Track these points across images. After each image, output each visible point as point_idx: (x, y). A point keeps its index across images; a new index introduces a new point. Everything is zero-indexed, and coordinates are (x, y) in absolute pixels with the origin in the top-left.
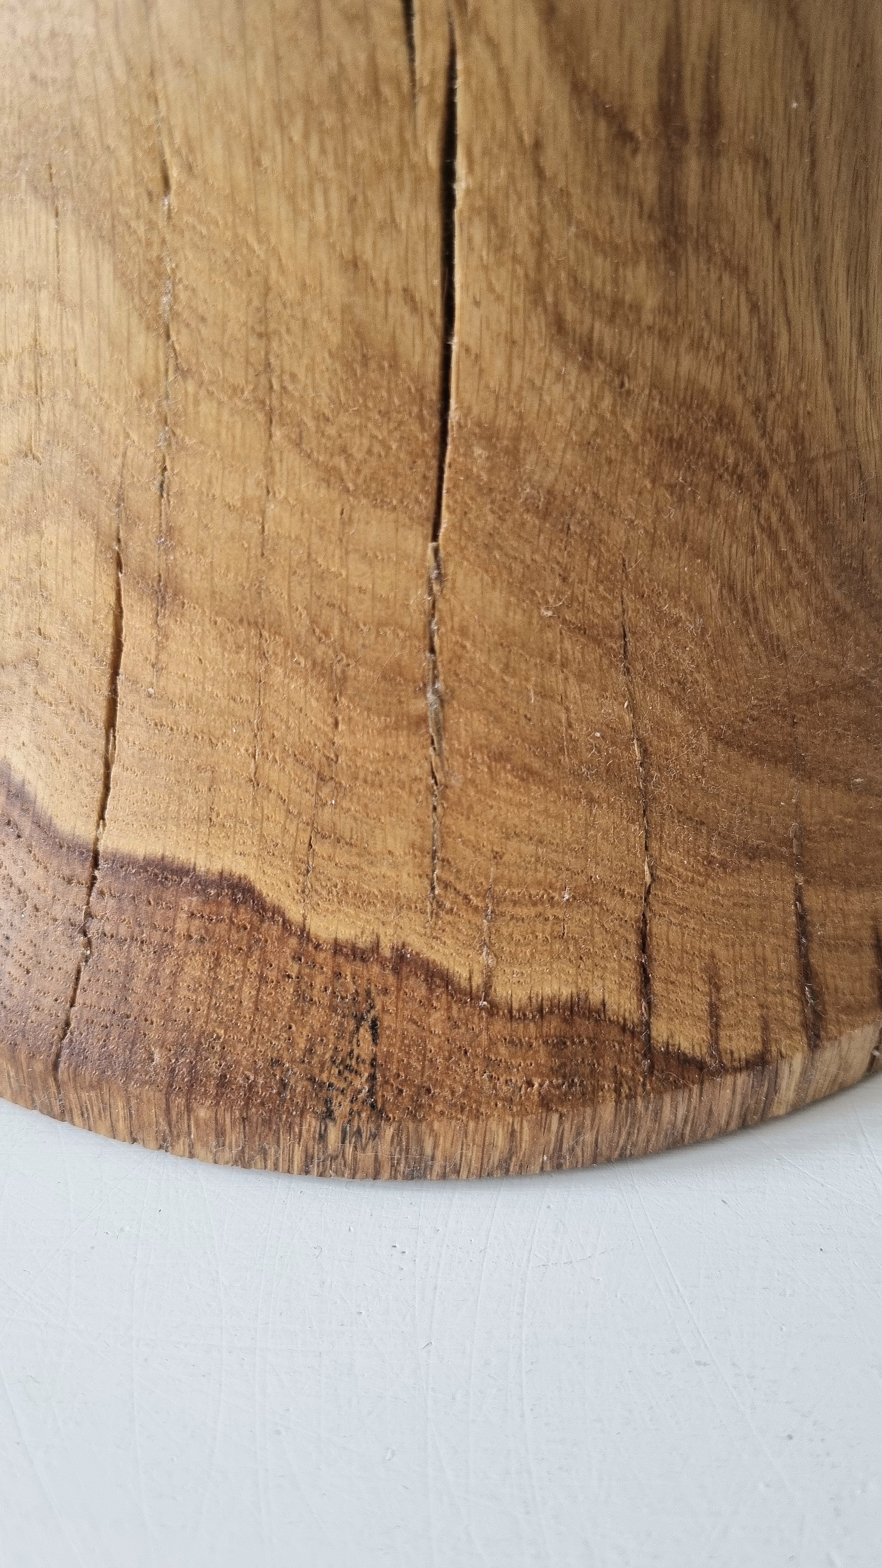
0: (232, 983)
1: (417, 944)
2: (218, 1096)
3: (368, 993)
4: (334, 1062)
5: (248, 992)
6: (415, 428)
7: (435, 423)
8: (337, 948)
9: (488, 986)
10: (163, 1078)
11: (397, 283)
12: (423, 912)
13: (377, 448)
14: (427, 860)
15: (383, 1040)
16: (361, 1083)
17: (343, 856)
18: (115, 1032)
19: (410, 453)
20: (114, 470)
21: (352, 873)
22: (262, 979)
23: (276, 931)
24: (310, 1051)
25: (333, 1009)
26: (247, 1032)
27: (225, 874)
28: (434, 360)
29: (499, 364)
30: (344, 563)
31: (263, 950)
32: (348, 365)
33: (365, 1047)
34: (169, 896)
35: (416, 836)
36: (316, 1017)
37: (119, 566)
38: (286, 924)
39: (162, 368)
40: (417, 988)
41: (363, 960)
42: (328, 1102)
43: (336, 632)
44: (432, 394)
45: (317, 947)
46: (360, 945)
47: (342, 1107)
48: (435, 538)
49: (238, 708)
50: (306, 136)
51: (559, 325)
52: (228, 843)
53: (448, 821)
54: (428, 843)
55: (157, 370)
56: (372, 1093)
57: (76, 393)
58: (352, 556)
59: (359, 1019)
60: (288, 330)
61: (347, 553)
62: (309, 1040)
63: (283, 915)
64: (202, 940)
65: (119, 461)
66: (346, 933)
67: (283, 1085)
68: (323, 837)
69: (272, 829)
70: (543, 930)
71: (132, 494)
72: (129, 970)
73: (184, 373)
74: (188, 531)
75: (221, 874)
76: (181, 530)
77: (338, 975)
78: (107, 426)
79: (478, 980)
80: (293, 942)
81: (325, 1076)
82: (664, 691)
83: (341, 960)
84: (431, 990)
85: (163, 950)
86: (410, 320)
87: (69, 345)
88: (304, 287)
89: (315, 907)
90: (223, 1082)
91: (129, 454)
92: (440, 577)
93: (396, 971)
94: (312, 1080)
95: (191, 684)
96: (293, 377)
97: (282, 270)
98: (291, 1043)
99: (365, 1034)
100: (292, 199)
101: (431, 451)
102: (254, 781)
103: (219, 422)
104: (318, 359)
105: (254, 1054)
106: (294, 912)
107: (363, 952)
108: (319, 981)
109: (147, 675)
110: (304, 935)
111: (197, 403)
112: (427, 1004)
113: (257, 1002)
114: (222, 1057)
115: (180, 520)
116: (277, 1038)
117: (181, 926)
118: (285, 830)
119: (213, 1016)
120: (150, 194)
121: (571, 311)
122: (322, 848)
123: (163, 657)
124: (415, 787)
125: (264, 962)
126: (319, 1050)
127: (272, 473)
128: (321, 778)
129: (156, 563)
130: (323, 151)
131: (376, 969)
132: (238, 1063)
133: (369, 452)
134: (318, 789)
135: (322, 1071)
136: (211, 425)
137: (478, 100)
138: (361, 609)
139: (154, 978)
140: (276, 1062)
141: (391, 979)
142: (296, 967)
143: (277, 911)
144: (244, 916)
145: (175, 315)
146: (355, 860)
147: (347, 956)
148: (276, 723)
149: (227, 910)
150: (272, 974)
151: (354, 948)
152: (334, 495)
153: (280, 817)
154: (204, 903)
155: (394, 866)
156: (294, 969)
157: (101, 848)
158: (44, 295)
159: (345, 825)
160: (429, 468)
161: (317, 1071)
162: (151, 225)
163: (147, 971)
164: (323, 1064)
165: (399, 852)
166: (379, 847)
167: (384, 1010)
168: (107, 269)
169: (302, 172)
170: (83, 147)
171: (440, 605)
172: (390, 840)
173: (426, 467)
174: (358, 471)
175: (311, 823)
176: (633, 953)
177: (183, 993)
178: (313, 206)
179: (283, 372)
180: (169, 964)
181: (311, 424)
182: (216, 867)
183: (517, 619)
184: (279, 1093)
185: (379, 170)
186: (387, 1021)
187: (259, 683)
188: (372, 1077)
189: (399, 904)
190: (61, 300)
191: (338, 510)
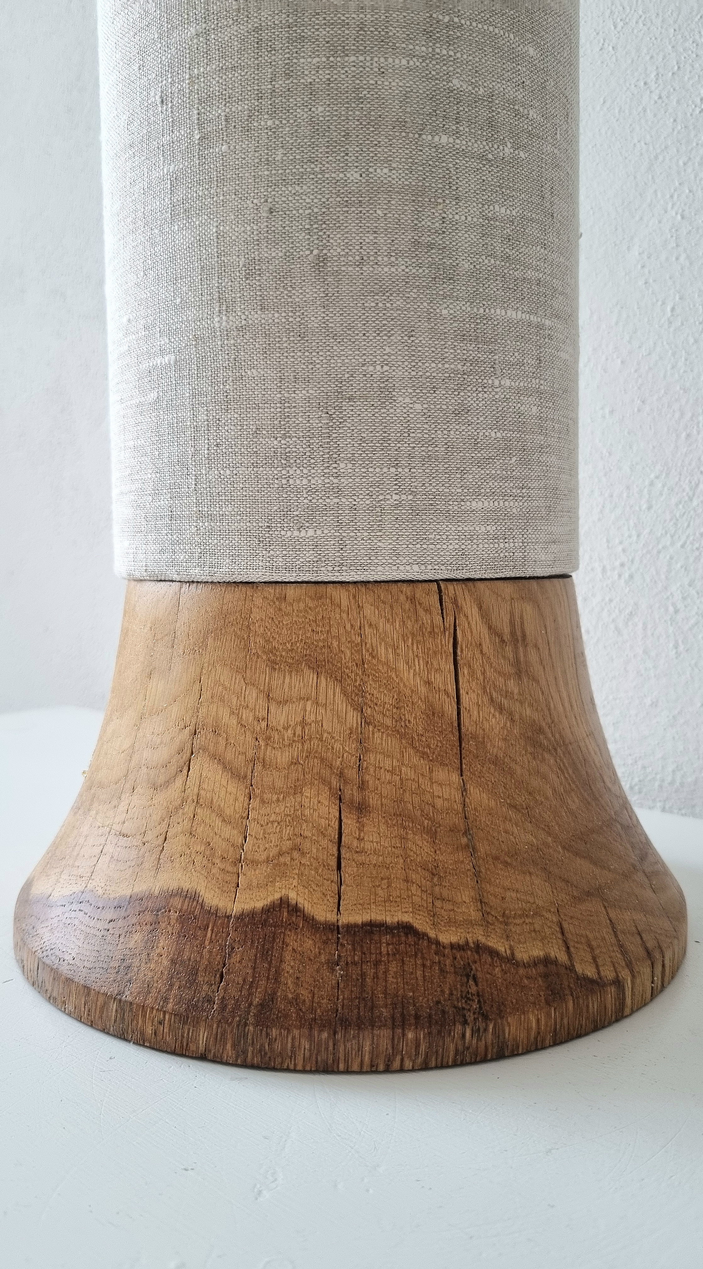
0: (411, 970)
1: (482, 939)
2: (416, 1025)
3: (469, 964)
4: (462, 997)
5: (419, 973)
6: (450, 735)
7: (457, 734)
8: (452, 946)
9: (513, 954)
10: (389, 1022)
11: (442, 688)
12: (482, 926)
13: (439, 744)
14: (479, 904)
15: (480, 984)
16: (475, 1006)
17: (448, 906)
18: (362, 1005)
19: (450, 745)
20: (338, 763)
21: (452, 913)
22: (424, 965)
23: (425, 943)
24: (451, 994)
25: (455, 973)
26: (422, 991)
27: (400, 923)
28: (455, 713)
29: (476, 713)
30: (431, 787)
31: (422, 954)
32: (428, 716)
33: (474, 989)
34: (376, 937)
35: (472, 894)
36: (450, 978)
37: (340, 799)
38: (429, 939)
39: (360, 723)
40: (486, 958)
41: (463, 950)
42: (464, 1016)
43: (431, 814)
44: (456, 724)
45: (444, 947)
46: (461, 943)
47: (470, 1017)
48: (462, 775)
49: (396, 851)
50: (412, 644)
51: (492, 700)
52: (399, 908)
53: (483, 886)
54: (478, 896)
55: (357, 723)
56: (480, 1008)
57: (322, 735)
58: (434, 785)
59: (468, 976)
60: (407, 706)
61: (432, 783)
62: (450, 989)
63: (427, 936)
64: (394, 955)
65: (340, 759)
66: (454, 939)
67: (443, 1012)
68: (438, 899)
69: (416, 899)
70: (527, 928)
71: (346, 771)
72: (363, 975)
73: (368, 724)
74: (371, 782)
75: (398, 923)
76: (368, 782)
77: (455, 958)
78: (335, 746)
79: (508, 952)
80: (434, 946)
81: (460, 1004)
82: (543, 829)
83: (454, 951)
84: (492, 959)
85: (377, 963)
86: (447, 700)
87: (319, 718)
88: (412, 691)
89: (440, 930)
90: (417, 1017)
91: (345, 755)
92: (465, 790)
93: (478, 952)
94: (455, 1007)
95: (375, 844)
96: (409, 721)
97: (405, 686)
98: (443, 991)
99: (471, 982)
100: (407, 663)
101: (457, 744)
102: (406, 881)
103: (382, 739)
104: (418, 714)
105: (428, 1000)
106: (432, 934)
107: (463, 946)
108: (448, 962)
109: (355, 843)
110: (438, 943)
111: (373, 734)
112: (492, 965)
113: (424, 977)
114: (415, 1005)
115: (367, 777)
116: (436, 991)
117: (384, 950)
118: (422, 899)
119: (406, 987)
120: (357, 664)
121: (494, 695)
122: (438, 903)
123: (362, 835)
124: (469, 873)
125: (423, 958)
126: (455, 993)
127: (403, 756)
128: (433, 874)
129: (357, 797)
130: (418, 648)
131: (469, 953)
132: (422, 1006)
133: (437, 746)
134: (432, 879)
135: (458, 1002)
136: (379, 741)
137: (463, 631)
138: (439, 803)
139: (376, 976)
140: (438, 1002)
141: (476, 957)
142: (437, 958)
143: (425, 935)
144: (411, 939)
145: (365, 704)
146: (451, 907)
147: (456, 949)
148: (412, 853)
149: (403, 939)
150: (428, 963)
151: (459, 945)
152: (426, 762)
153: (419, 893)
154: (393, 937)
155: (468, 908)
156: (437, 959)
157: (340, 923)
158: (309, 703)
159: (445, 893)
160: (457, 750)
161: (456, 1003)
162: (357, 674)
163: (372, 974)
164: (458, 999)
165: (467, 901)
166: (460, 900)
167: (477, 970)
168: (338, 690)
169: (411, 654)
170: (331, 651)
171: (467, 800)
172: (463, 896)
173: (456, 750)
174: (434, 753)
175: (432, 894)
176: (560, 936)
177: (391, 979)
178: (415, 665)
179: (405, 720)
180: (382, 968)
181: (416, 738)
182: (396, 920)
183: (492, 803)
184: (443, 1016)
185: (435, 653)
186: (479, 975)
187: (403, 838)
188: (479, 1002)
189: (470, 923)
190: (317, 703)
191: (428, 767)
